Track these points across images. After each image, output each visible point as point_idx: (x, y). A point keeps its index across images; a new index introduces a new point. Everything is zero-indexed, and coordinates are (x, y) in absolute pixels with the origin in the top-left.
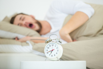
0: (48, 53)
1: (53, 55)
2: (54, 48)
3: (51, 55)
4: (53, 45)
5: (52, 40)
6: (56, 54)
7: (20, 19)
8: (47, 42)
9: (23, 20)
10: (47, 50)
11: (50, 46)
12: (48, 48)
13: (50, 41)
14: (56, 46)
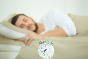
0: (41, 52)
1: (46, 55)
2: (47, 48)
3: (44, 54)
4: (46, 46)
5: (45, 41)
6: (48, 54)
7: (24, 20)
8: (41, 43)
9: (25, 21)
10: (41, 50)
11: (43, 46)
12: (42, 48)
13: (43, 42)
14: (49, 47)
